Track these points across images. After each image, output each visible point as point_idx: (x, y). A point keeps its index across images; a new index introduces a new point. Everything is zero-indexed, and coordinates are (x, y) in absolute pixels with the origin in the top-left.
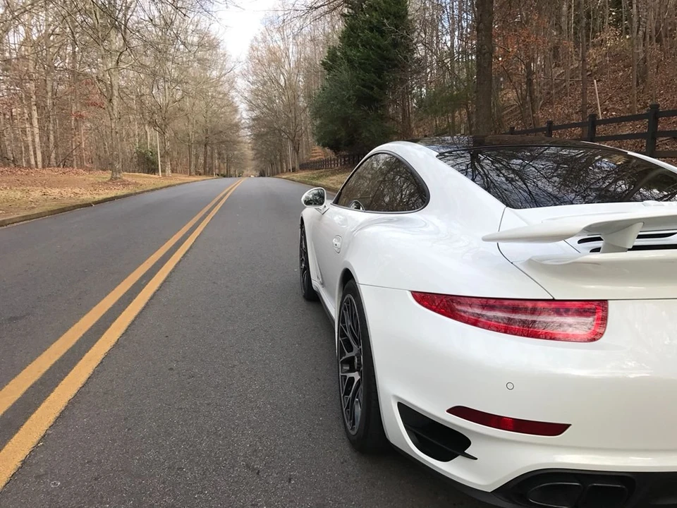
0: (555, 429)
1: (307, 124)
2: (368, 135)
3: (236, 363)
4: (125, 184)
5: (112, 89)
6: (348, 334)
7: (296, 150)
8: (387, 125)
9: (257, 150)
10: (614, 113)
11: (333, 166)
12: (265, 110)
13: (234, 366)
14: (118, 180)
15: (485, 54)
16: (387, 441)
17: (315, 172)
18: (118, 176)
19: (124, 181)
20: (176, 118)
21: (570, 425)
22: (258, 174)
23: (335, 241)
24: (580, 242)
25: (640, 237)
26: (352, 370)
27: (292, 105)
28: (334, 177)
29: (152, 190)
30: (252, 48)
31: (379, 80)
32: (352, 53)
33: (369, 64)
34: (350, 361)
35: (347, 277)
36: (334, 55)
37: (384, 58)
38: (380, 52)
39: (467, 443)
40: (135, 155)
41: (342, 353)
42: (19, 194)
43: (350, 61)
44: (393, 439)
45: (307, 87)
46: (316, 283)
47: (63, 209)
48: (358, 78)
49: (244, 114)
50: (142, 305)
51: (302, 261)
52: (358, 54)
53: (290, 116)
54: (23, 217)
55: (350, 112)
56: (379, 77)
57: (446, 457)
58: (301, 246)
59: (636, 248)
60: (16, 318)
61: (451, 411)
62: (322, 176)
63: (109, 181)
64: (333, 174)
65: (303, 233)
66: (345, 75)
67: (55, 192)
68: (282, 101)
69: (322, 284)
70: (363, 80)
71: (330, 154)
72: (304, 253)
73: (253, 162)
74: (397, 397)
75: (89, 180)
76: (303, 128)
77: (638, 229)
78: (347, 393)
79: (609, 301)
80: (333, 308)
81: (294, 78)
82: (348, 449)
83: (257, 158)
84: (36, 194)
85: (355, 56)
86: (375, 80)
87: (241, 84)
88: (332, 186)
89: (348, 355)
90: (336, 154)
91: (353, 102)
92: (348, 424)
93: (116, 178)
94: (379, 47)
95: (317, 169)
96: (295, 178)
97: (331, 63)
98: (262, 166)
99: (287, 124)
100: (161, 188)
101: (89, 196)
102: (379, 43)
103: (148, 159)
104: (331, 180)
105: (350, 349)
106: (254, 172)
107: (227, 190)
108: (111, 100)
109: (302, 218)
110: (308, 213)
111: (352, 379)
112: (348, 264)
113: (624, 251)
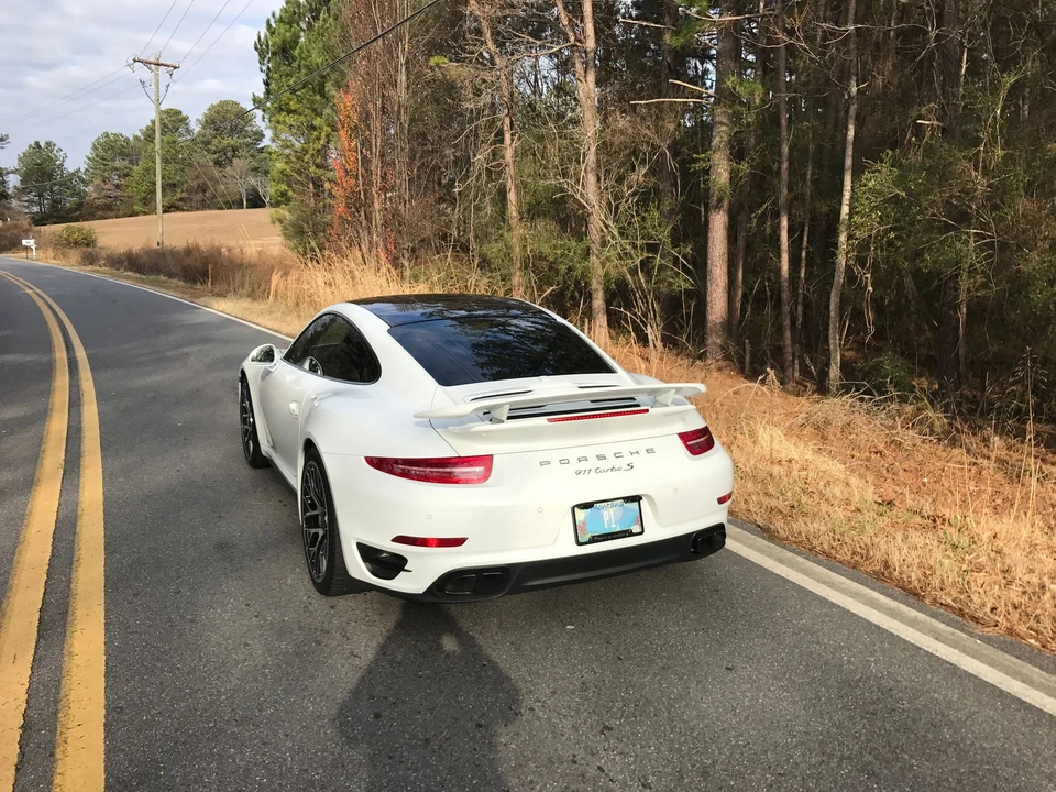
0: (458, 542)
16: (350, 577)
21: (467, 538)
23: (292, 407)
24: (484, 414)
25: (511, 410)
26: (317, 526)
34: (314, 518)
35: (310, 447)
39: (405, 561)
41: (306, 511)
44: (353, 573)
46: (265, 447)
59: (509, 418)
61: (394, 540)
72: (246, 411)
74: (355, 538)
77: (509, 407)
79: (495, 458)
80: (295, 479)
89: (313, 513)
105: (314, 507)
109: (243, 372)
110: (252, 368)
111: (316, 535)
112: (309, 433)
113: (503, 422)
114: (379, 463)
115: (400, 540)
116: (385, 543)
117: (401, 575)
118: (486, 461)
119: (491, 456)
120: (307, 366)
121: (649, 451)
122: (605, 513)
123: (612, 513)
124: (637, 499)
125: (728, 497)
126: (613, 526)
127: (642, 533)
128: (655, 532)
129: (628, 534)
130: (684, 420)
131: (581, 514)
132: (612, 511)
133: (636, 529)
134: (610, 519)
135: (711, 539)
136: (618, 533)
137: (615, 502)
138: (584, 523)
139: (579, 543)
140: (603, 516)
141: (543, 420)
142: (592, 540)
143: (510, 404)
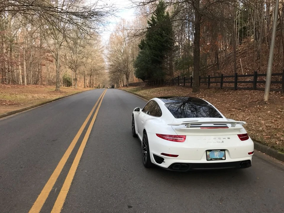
0: (176, 156)
1: (132, 68)
2: (156, 75)
3: (117, 151)
4: (61, 92)
5: (57, 56)
6: (145, 143)
7: (127, 79)
8: (163, 71)
9: (111, 77)
10: (248, 70)
11: (142, 85)
12: (115, 62)
13: (117, 152)
14: (58, 91)
15: (197, 51)
16: (151, 163)
17: (135, 87)
18: (58, 89)
19: (61, 91)
20: (80, 66)
22: (111, 87)
23: (142, 122)
24: (185, 126)
25: (191, 125)
26: (145, 151)
27: (126, 61)
28: (142, 91)
29: (72, 95)
30: (111, 38)
31: (161, 54)
32: (150, 43)
33: (157, 48)
34: (145, 149)
35: (145, 131)
36: (143, 43)
37: (163, 46)
38: (161, 43)
39: (164, 159)
40: (62, 79)
41: (143, 147)
42: (24, 97)
43: (149, 46)
44: (152, 162)
45: (133, 54)
46: (137, 132)
47: (43, 103)
48: (152, 53)
49: (107, 64)
50: (88, 137)
51: (132, 126)
52: (153, 44)
53: (125, 65)
54: (31, 107)
55: (149, 66)
56: (161, 53)
57: (160, 163)
58: (132, 121)
60: (54, 140)
61: (161, 154)
62: (137, 90)
63: (54, 91)
64: (142, 89)
65: (133, 118)
66: (148, 52)
67: (36, 95)
68: (122, 59)
69: (138, 132)
70: (154, 54)
71: (141, 81)
72: (133, 123)
73: (110, 82)
74: (153, 153)
75: (46, 90)
76: (130, 69)
78: (144, 156)
80: (141, 138)
81: (127, 50)
82: (144, 167)
83: (111, 81)
84: (30, 96)
85: (151, 44)
86: (159, 54)
87: (106, 52)
88: (141, 95)
89: (145, 148)
90: (143, 81)
91: (150, 62)
92: (144, 162)
93: (57, 90)
94: (160, 41)
95: (136, 86)
96: (127, 90)
97: (142, 46)
98: (113, 84)
99: (124, 68)
100: (75, 94)
101: (50, 98)
102: (160, 40)
103: (68, 81)
104: (141, 92)
105: (145, 146)
106: (110, 86)
107: (102, 95)
108: (57, 60)
109: (133, 114)
110: (135, 113)
111: (145, 153)
112: (145, 128)
113: (189, 127)
114: (158, 135)
115: (163, 154)
116: (159, 154)
117: (163, 162)
119: (186, 136)
120: (147, 113)
121: (229, 138)
124: (224, 150)
125: (252, 153)
126: (217, 157)
127: (225, 159)
128: (228, 160)
129: (222, 159)
130: (240, 131)
131: (208, 153)
132: (217, 153)
133: (224, 158)
134: (217, 155)
135: (246, 164)
136: (218, 159)
137: (218, 151)
138: (209, 155)
139: (207, 160)
140: (214, 154)
141: (199, 128)
142: (211, 160)
143: (191, 123)
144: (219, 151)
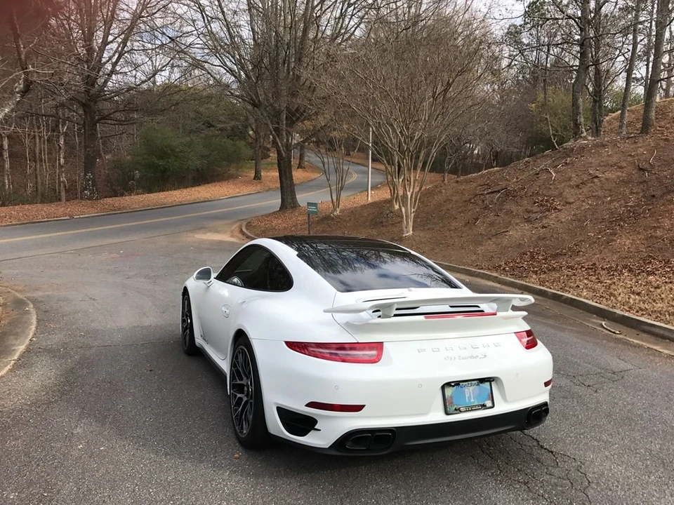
0: (358, 408)
16: (270, 434)
21: (364, 406)
23: (223, 309)
24: (373, 312)
25: (397, 309)
39: (315, 422)
44: (273, 432)
46: (199, 340)
57: (303, 434)
59: (395, 315)
61: (307, 405)
74: (276, 403)
77: (396, 307)
79: (384, 343)
92: (237, 428)
109: (185, 288)
111: (241, 399)
112: (240, 325)
113: (390, 317)
114: (292, 345)
115: (312, 405)
116: (299, 406)
117: (312, 433)
118: (379, 346)
119: (382, 342)
121: (497, 345)
122: (466, 390)
123: (471, 391)
124: (489, 380)
125: (551, 381)
126: (472, 400)
127: (493, 407)
128: (501, 407)
129: (484, 407)
131: (449, 391)
132: (471, 388)
133: (489, 404)
134: (470, 394)
136: (475, 406)
137: (473, 382)
138: (451, 397)
139: (447, 413)
140: (465, 392)
141: (422, 317)
142: (458, 411)
143: (397, 303)
144: (476, 382)
